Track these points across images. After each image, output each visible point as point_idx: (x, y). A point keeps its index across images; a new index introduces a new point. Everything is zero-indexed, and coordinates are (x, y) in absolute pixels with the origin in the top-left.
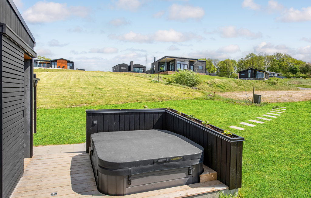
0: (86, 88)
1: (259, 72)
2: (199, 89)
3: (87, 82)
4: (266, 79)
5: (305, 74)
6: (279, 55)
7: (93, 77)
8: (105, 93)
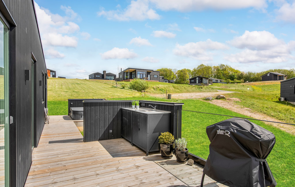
0: (67, 91)
1: (205, 79)
2: (147, 92)
3: (68, 88)
4: (210, 84)
5: (240, 80)
6: (222, 66)
7: (72, 84)
8: (79, 95)
